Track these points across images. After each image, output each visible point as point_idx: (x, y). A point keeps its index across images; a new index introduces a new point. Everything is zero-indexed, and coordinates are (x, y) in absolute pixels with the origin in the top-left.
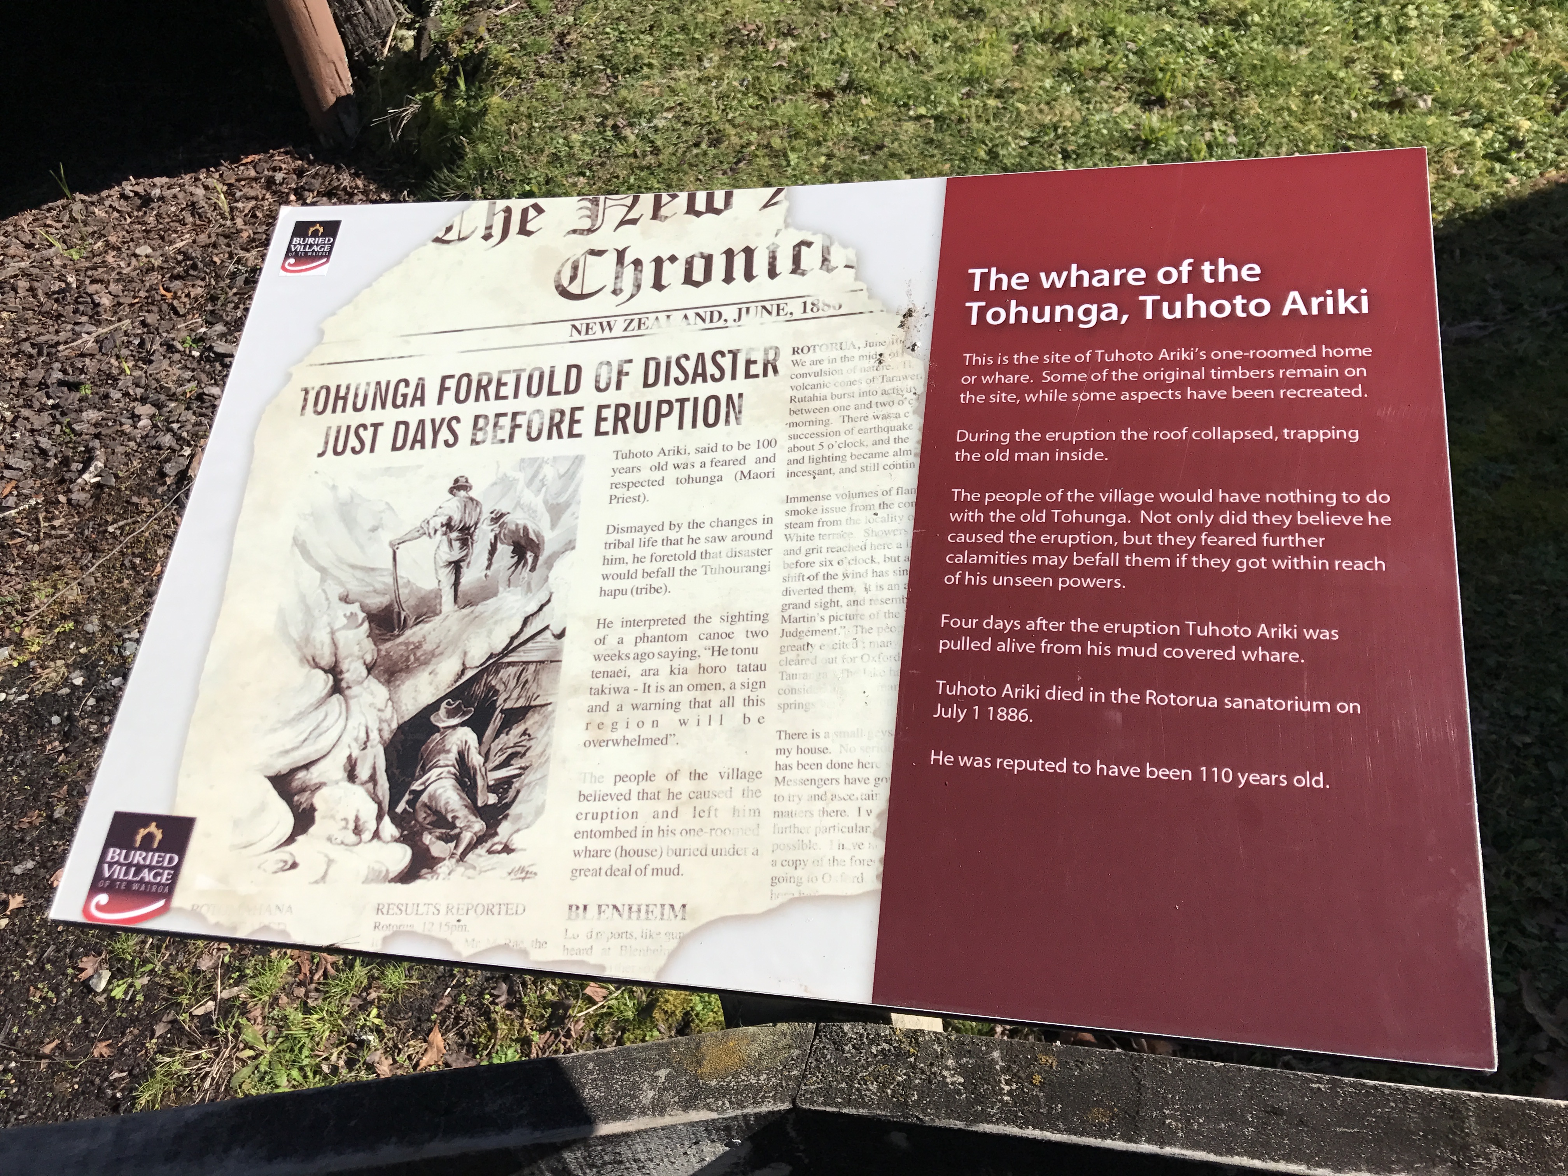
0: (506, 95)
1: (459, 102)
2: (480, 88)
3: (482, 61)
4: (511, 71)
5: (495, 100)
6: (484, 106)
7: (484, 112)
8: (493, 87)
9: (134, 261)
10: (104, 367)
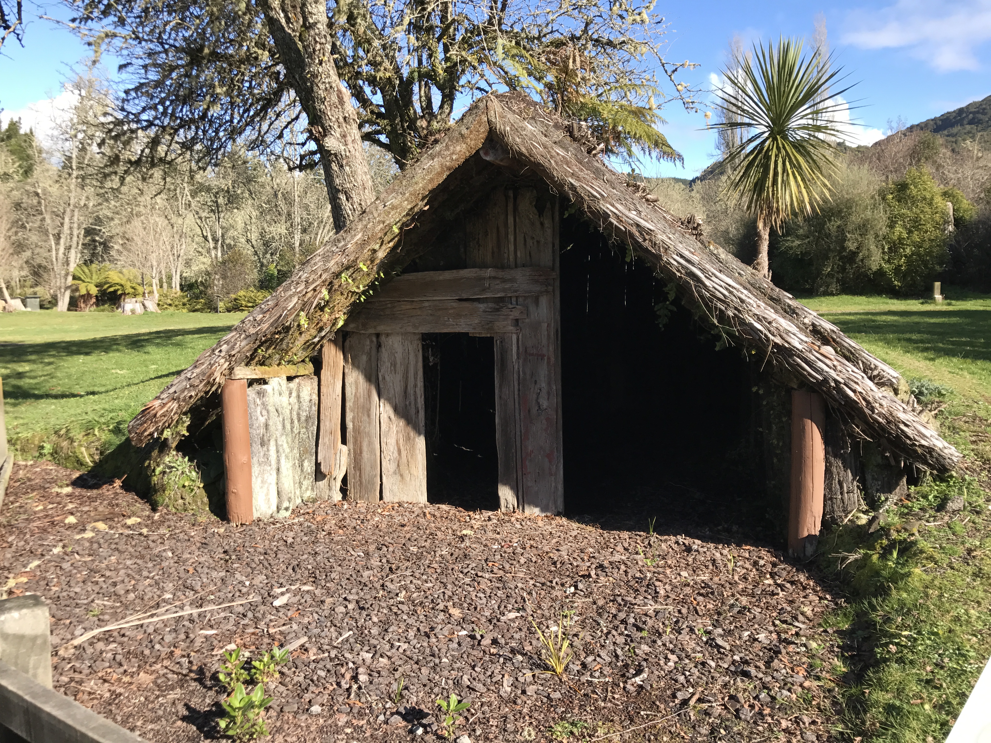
0: (925, 571)
1: (890, 563)
2: (907, 561)
3: (912, 547)
4: (931, 558)
5: (917, 571)
6: (909, 572)
7: (908, 575)
8: (917, 563)
9: (678, 578)
10: (656, 626)
